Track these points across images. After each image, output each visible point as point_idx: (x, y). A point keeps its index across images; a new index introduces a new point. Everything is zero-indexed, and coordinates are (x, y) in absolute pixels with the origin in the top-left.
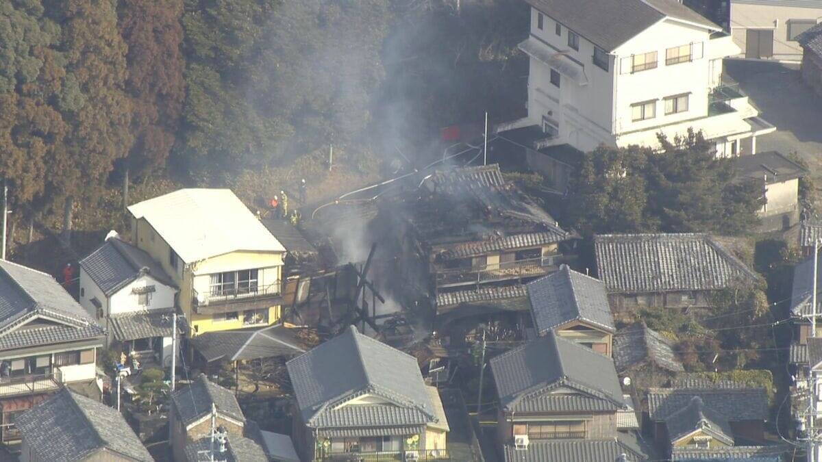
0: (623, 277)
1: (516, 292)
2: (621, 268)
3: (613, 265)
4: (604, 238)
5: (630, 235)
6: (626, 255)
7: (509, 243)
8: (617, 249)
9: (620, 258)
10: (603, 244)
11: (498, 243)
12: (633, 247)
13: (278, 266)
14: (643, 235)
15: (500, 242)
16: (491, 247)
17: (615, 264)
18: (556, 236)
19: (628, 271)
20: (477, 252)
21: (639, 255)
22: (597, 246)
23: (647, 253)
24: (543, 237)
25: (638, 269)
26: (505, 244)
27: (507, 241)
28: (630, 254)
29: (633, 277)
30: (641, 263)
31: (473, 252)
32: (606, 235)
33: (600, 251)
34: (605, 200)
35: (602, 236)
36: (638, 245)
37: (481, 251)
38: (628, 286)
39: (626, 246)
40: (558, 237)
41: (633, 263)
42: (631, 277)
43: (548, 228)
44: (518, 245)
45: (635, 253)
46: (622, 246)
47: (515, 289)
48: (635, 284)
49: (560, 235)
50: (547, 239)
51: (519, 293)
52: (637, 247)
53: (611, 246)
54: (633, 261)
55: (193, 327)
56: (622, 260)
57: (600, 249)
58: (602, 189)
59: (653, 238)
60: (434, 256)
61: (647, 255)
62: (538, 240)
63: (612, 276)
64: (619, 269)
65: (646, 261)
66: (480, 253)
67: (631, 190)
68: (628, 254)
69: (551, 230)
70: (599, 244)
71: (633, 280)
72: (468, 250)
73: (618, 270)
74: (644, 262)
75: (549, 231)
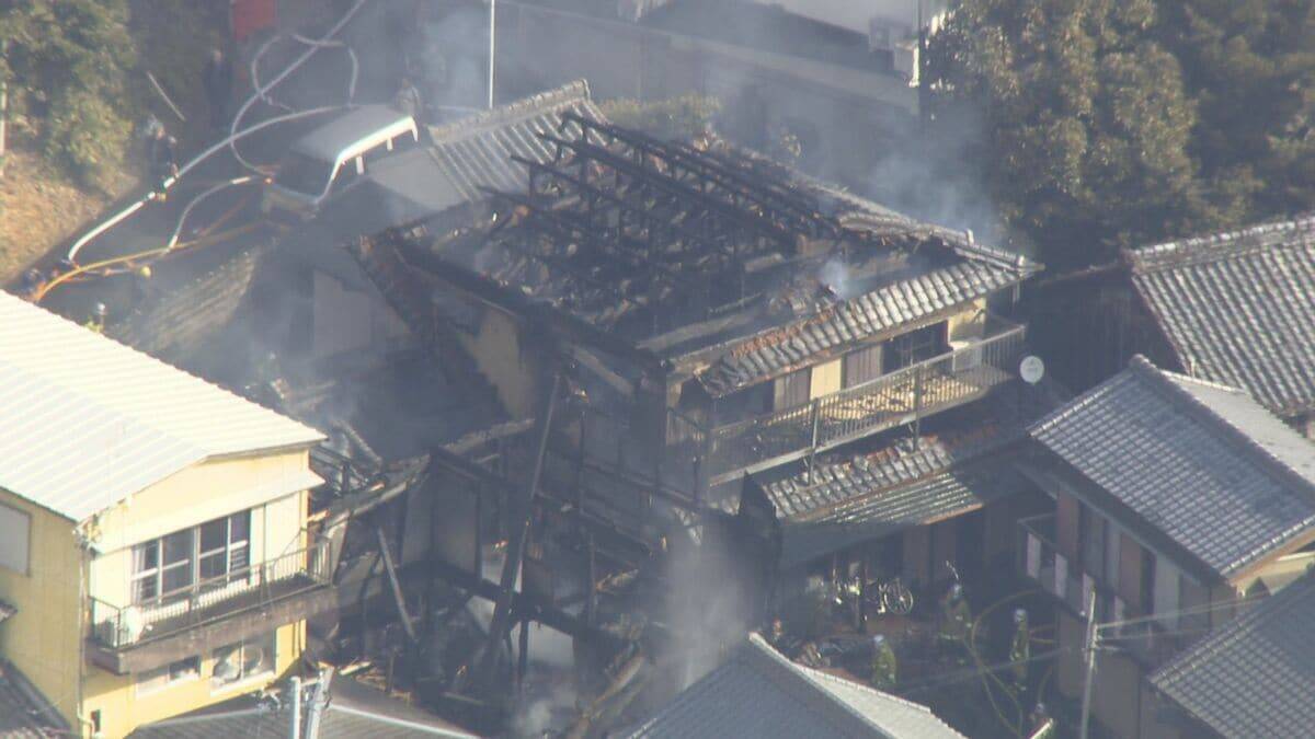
0: (1257, 368)
1: (909, 464)
2: (1240, 340)
3: (1214, 337)
4: (1155, 258)
5: (1225, 236)
6: (1234, 298)
7: (873, 316)
8: (1203, 287)
9: (1223, 312)
10: (1154, 275)
11: (843, 319)
12: (1243, 271)
13: (301, 492)
14: (1261, 229)
15: (848, 315)
16: (828, 337)
17: (1217, 333)
18: (990, 274)
19: (1262, 346)
20: (796, 356)
21: (1274, 292)
22: (1143, 285)
23: (1293, 283)
24: (956, 282)
25: (1289, 338)
26: (863, 320)
27: (865, 312)
28: (1245, 295)
29: (1287, 365)
30: (1288, 316)
31: (784, 359)
32: (1159, 248)
33: (1157, 300)
34: (1077, 138)
35: (1148, 250)
36: (1257, 264)
37: (806, 352)
38: (1285, 395)
39: (1223, 269)
40: (997, 274)
41: (1265, 320)
42: (1280, 364)
43: (959, 252)
44: (899, 319)
45: (1259, 288)
46: (1212, 271)
47: (903, 454)
48: (1303, 383)
49: (1000, 269)
50: (967, 286)
51: (917, 467)
52: (1255, 270)
53: (1180, 278)
54: (1262, 312)
55: (86, 717)
56: (1230, 313)
57: (1153, 292)
58: (1061, 107)
59: (1291, 235)
60: (678, 388)
61: (1296, 289)
62: (945, 292)
63: (1227, 368)
64: (1235, 343)
65: (1302, 308)
66: (803, 358)
67: (1150, 98)
68: (1237, 294)
69: (969, 255)
70: (1145, 278)
71: (1292, 374)
72: (770, 356)
73: (1232, 348)
74: (1299, 313)
75: (964, 259)
